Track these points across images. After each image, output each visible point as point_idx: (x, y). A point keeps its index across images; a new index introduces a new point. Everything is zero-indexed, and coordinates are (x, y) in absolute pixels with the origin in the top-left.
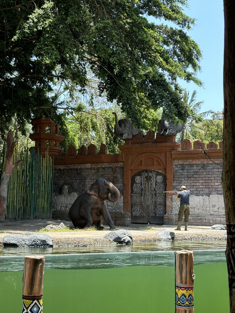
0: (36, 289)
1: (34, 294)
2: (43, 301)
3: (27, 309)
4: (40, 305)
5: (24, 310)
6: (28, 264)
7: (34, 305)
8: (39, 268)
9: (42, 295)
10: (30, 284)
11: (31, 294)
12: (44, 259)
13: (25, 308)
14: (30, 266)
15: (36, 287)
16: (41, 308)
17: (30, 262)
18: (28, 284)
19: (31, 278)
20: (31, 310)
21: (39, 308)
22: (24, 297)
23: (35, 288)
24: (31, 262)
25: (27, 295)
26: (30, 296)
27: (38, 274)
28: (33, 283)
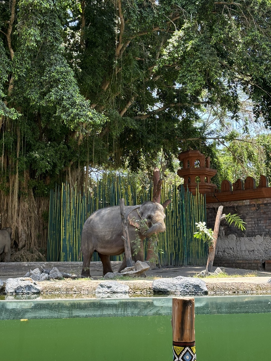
0: (187, 334)
1: (185, 340)
2: (195, 348)
3: (178, 356)
4: (193, 353)
5: (175, 358)
6: (176, 305)
7: (186, 353)
8: (189, 310)
9: (194, 342)
10: (180, 328)
11: (182, 340)
12: (194, 300)
13: (176, 356)
14: (178, 308)
15: (187, 332)
16: (195, 356)
17: (178, 303)
18: (178, 329)
19: (180, 321)
20: (182, 358)
21: (192, 357)
22: (175, 344)
23: (185, 333)
24: (180, 303)
25: (177, 341)
26: (181, 342)
27: (188, 318)
28: (183, 327)
